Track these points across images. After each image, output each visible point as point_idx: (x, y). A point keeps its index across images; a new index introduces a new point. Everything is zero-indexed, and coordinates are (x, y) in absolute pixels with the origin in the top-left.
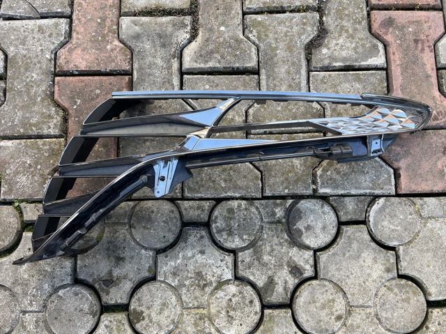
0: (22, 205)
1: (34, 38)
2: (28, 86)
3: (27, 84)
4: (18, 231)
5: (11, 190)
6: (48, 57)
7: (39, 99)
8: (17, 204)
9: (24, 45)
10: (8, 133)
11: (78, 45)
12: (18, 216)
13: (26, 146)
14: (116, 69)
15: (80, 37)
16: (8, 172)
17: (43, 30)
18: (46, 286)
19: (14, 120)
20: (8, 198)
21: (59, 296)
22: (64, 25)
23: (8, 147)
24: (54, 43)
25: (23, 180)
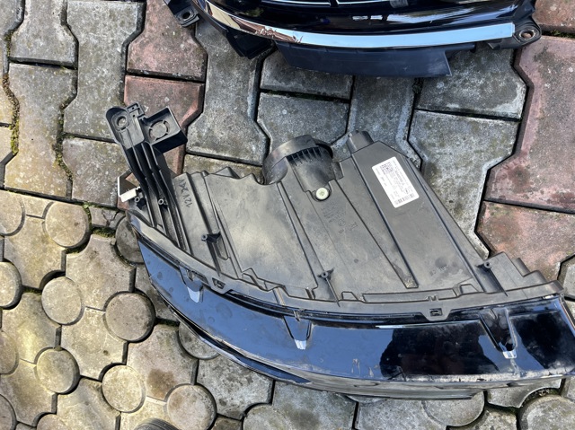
0: (91, 208)
1: (105, 25)
2: (99, 83)
3: (98, 79)
4: (86, 233)
5: (81, 191)
6: (119, 50)
7: (109, 99)
8: (86, 206)
9: (95, 33)
10: (79, 131)
11: (151, 40)
12: (87, 218)
13: (96, 148)
14: (188, 74)
15: (153, 28)
16: (79, 172)
17: (114, 16)
18: (108, 289)
19: (85, 118)
20: (79, 198)
21: (119, 301)
22: (136, 12)
23: (79, 146)
24: (125, 34)
25: (92, 183)
